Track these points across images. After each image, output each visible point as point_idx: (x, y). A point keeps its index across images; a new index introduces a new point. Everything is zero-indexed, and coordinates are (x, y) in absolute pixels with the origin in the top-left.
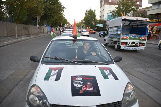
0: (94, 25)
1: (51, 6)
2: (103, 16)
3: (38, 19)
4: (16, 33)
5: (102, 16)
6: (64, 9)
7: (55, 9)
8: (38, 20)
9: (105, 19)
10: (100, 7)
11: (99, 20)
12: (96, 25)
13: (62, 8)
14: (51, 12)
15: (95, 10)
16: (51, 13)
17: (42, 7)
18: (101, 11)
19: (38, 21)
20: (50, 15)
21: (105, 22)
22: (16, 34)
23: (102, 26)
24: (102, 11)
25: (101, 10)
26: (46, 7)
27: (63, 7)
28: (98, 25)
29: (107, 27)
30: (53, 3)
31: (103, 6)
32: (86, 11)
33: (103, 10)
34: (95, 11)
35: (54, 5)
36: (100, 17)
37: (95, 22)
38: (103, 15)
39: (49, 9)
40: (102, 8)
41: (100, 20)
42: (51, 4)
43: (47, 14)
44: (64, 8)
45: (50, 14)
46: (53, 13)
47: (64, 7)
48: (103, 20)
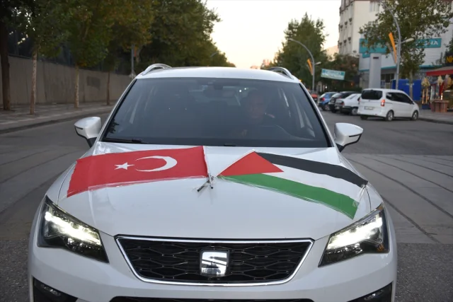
0: (313, 74)
1: (173, 17)
2: (348, 41)
3: (133, 55)
4: (78, 93)
5: (345, 41)
6: (214, 22)
7: (184, 26)
8: (135, 59)
9: (355, 52)
10: (340, 8)
11: (333, 56)
12: (318, 73)
13: (208, 18)
14: (172, 33)
15: (320, 20)
16: (171, 37)
17: (148, 22)
18: (344, 24)
19: (135, 62)
20: (169, 43)
21: (355, 62)
22: (78, 97)
23: (338, 75)
24: (346, 23)
25: (342, 19)
26: (159, 18)
27: (210, 15)
28: (327, 74)
29: (361, 79)
30: (178, 8)
31: (349, 8)
32: (291, 27)
33: (351, 20)
34: (320, 24)
35: (181, 13)
36: (340, 44)
37: (316, 62)
38: (350, 39)
39: (166, 26)
40: (347, 15)
41: (338, 57)
42: (173, 12)
43: (162, 41)
44: (214, 17)
45: (170, 40)
46: (178, 37)
47: (215, 14)
48: (347, 55)
